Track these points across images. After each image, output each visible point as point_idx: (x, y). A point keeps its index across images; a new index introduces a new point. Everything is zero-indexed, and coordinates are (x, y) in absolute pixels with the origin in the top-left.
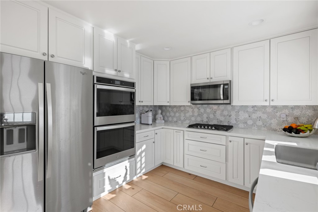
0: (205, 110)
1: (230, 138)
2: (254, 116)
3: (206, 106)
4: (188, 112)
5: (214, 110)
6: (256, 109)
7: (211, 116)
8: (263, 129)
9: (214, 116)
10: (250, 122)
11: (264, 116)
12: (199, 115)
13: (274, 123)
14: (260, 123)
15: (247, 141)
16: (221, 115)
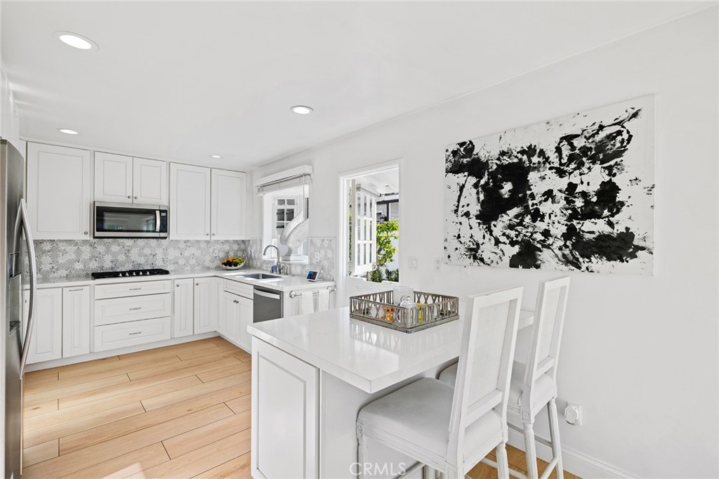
0: (108, 248)
1: (177, 282)
2: (187, 254)
3: (110, 240)
4: (65, 252)
5: (127, 248)
6: (189, 244)
7: (121, 258)
8: (197, 268)
9: (127, 256)
10: (182, 262)
11: (198, 253)
12: (93, 257)
13: (207, 261)
14: (193, 262)
15: (196, 281)
16: (140, 255)
